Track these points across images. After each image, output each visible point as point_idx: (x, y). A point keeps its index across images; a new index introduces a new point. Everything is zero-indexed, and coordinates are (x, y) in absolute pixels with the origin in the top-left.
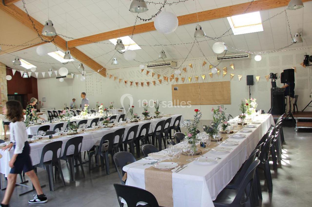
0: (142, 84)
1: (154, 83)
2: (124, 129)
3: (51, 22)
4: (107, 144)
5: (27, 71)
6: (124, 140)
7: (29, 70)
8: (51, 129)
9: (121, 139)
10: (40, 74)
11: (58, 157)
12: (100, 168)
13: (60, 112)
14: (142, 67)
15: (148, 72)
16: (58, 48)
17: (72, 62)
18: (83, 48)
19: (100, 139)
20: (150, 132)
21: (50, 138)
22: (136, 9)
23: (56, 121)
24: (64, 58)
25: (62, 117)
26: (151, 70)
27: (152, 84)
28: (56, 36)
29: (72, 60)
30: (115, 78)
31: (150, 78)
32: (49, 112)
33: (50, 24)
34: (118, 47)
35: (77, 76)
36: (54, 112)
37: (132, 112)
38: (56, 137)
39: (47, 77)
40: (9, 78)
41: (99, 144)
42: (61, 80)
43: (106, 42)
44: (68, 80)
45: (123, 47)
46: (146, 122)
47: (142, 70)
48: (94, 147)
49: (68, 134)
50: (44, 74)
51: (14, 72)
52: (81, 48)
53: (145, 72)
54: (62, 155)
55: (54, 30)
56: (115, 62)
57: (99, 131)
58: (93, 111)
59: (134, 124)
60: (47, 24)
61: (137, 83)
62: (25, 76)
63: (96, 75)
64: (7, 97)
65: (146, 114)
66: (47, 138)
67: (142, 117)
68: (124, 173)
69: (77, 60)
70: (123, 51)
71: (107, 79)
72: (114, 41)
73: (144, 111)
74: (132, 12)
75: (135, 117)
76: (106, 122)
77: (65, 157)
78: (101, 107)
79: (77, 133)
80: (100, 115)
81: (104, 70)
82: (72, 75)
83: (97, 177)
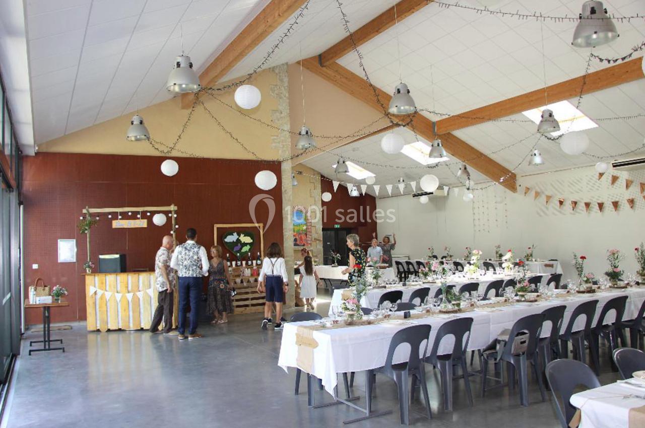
0: (601, 206)
1: (632, 202)
2: (563, 308)
3: (405, 86)
4: (525, 338)
5: (358, 184)
6: (562, 332)
7: (363, 182)
8: (405, 299)
9: (555, 330)
10: (383, 189)
11: (421, 357)
12: (506, 390)
13: (419, 263)
14: (601, 166)
15: (615, 179)
16: (419, 137)
17: (446, 164)
18: (467, 134)
19: (510, 325)
20: (625, 318)
21: (407, 316)
22: (588, 38)
23: (415, 284)
24: (431, 155)
25: (426, 275)
26: (624, 174)
27: (625, 206)
28: (416, 112)
29: (445, 159)
30: (537, 194)
31: (621, 193)
32: (398, 263)
33: (403, 92)
34: (546, 127)
35: (456, 190)
36: (408, 263)
37: (580, 270)
38: (418, 317)
39: (396, 195)
40: (327, 197)
41: (506, 338)
42: (424, 199)
43: (514, 117)
44: (438, 201)
45: (556, 125)
46: (616, 293)
47: (601, 175)
48: (496, 341)
49: (441, 312)
50: (389, 188)
51: (336, 185)
52: (464, 134)
53: (607, 179)
54: (428, 355)
55: (411, 102)
56: (537, 160)
57: (507, 309)
58: (487, 265)
59: (587, 298)
60: (399, 91)
61: (587, 205)
62: (355, 193)
63: (496, 189)
64: (321, 232)
65: (614, 276)
66: (398, 318)
67: (605, 282)
68: (574, 409)
69: (455, 160)
70: (555, 134)
71: (518, 196)
72: (534, 115)
73: (610, 269)
74: (580, 46)
75: (587, 282)
76: (523, 289)
77: (434, 357)
78: (508, 256)
79: (460, 311)
80: (506, 273)
81: (513, 177)
82: (446, 188)
83: (500, 409)
